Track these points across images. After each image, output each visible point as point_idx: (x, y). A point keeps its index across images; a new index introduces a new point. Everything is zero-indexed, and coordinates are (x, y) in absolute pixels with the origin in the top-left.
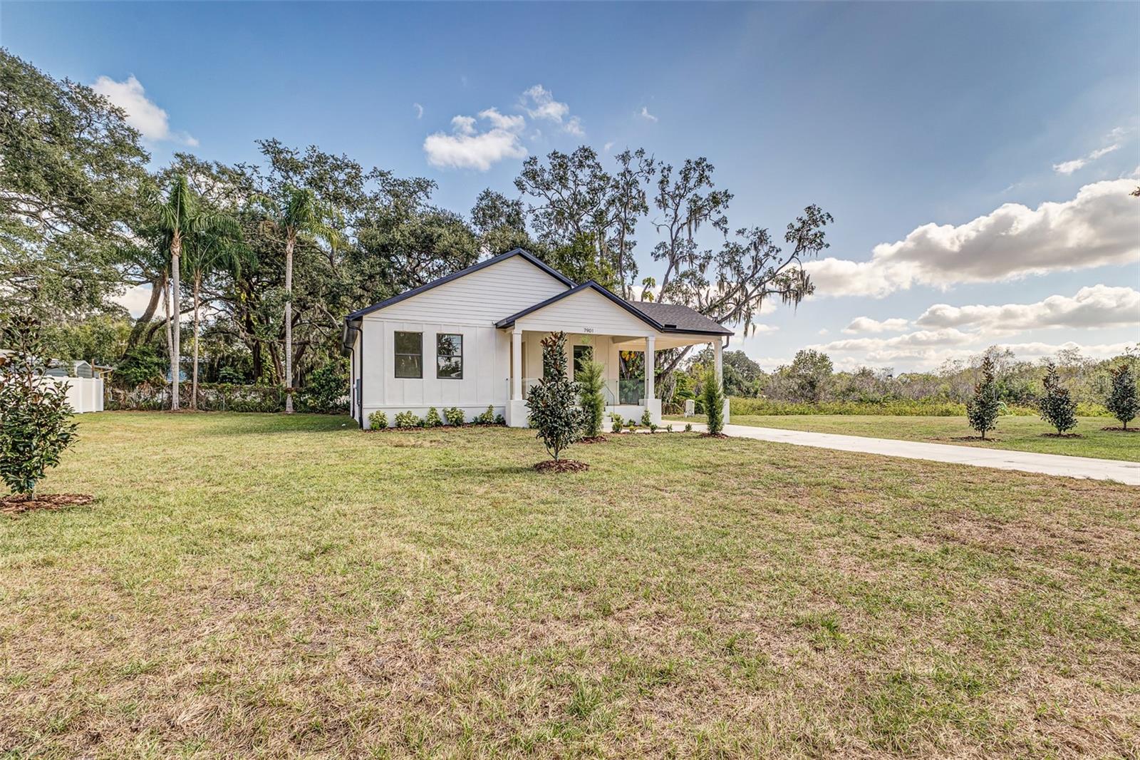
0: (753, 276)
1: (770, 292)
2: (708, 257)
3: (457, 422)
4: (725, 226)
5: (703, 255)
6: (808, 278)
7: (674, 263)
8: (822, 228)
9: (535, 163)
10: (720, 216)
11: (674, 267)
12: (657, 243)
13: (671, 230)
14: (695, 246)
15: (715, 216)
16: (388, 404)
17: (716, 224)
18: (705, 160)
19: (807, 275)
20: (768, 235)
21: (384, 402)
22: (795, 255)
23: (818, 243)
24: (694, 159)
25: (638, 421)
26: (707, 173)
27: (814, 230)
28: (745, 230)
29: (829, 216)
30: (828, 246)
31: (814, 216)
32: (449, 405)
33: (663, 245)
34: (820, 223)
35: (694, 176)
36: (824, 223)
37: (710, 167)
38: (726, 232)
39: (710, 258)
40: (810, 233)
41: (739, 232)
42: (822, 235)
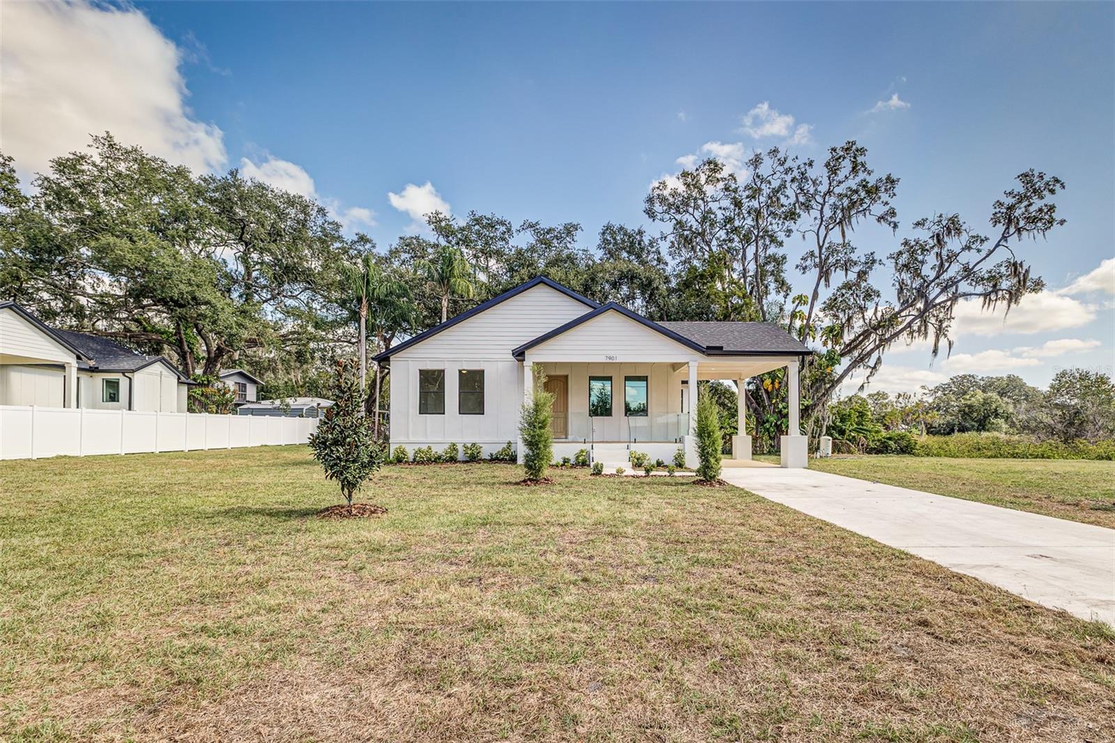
0: (937, 277)
1: (965, 295)
2: (871, 262)
3: (473, 458)
4: (893, 219)
5: (863, 260)
6: (1027, 271)
7: (825, 274)
8: (1049, 199)
9: (665, 187)
10: (887, 208)
11: (823, 279)
12: (803, 253)
13: (818, 235)
14: (853, 250)
15: (878, 209)
16: (412, 439)
17: (880, 219)
18: (854, 143)
19: (1025, 267)
20: (961, 222)
21: (408, 437)
22: (1003, 243)
23: (1045, 219)
24: (842, 143)
25: (669, 461)
26: (860, 159)
27: (1037, 203)
28: (925, 220)
29: (1057, 181)
30: (1062, 222)
31: (1032, 185)
32: (469, 440)
33: (812, 254)
34: (1046, 193)
35: (846, 165)
36: (1052, 192)
37: (862, 151)
38: (895, 226)
39: (874, 261)
40: (1032, 209)
41: (918, 224)
42: (1052, 208)
